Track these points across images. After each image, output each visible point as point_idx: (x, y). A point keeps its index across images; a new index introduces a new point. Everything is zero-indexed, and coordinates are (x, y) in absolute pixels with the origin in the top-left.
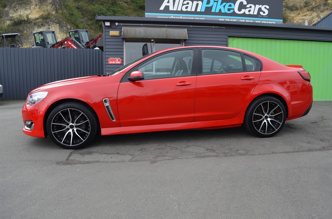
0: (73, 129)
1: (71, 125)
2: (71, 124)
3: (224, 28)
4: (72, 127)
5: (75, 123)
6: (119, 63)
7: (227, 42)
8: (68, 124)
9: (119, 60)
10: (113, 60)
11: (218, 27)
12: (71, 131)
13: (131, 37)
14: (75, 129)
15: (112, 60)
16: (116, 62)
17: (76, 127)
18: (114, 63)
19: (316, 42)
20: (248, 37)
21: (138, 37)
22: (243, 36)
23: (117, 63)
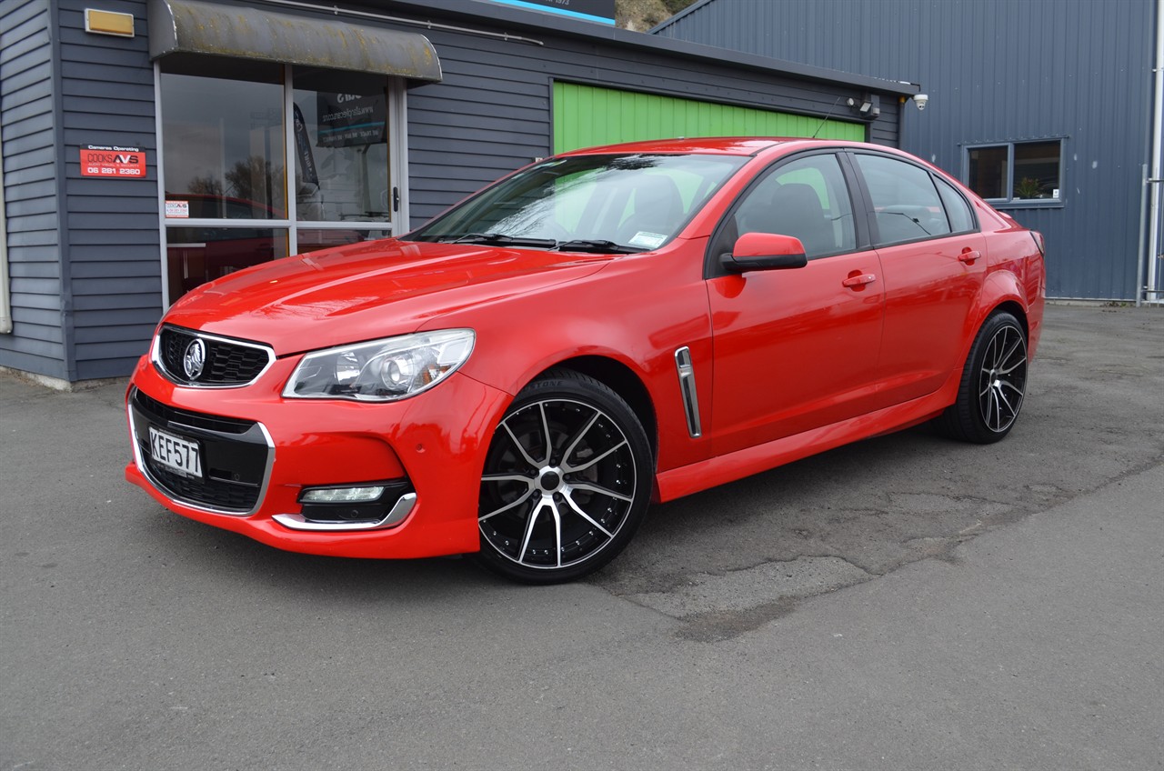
0: (554, 491)
1: (547, 475)
2: (545, 470)
3: (541, 43)
4: (550, 482)
5: (567, 462)
6: (134, 172)
7: (549, 99)
8: (533, 472)
9: (134, 160)
10: (103, 158)
11: (520, 38)
12: (547, 500)
13: (219, 52)
14: (565, 491)
15: (101, 159)
16: (118, 170)
17: (569, 478)
18: (107, 171)
19: (789, 116)
20: (612, 84)
21: (250, 54)
22: (597, 82)
23: (122, 172)
